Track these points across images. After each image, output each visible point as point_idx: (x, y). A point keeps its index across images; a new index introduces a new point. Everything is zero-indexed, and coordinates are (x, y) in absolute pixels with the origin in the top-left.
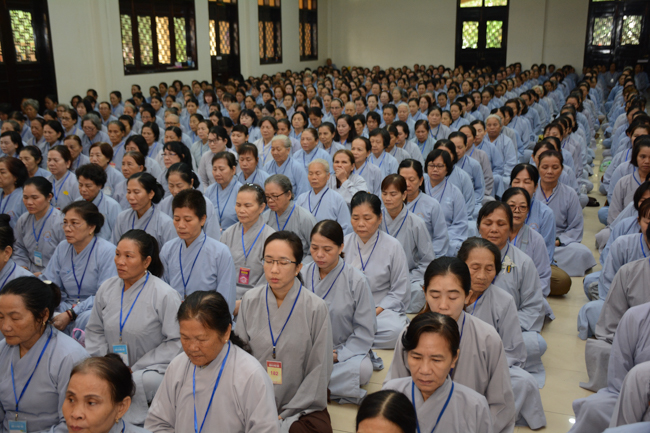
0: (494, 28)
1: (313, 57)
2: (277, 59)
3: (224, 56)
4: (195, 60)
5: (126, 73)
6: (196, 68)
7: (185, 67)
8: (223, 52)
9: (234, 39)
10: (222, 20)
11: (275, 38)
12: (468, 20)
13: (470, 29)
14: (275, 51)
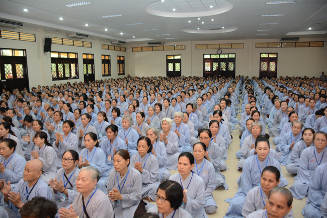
0: (177, 65)
1: (123, 74)
2: (109, 75)
3: (90, 74)
4: (78, 76)
5: (53, 80)
6: (78, 78)
7: (75, 78)
8: (89, 73)
9: (93, 69)
10: (89, 64)
11: (109, 69)
12: (170, 63)
13: (171, 65)
14: (109, 72)
